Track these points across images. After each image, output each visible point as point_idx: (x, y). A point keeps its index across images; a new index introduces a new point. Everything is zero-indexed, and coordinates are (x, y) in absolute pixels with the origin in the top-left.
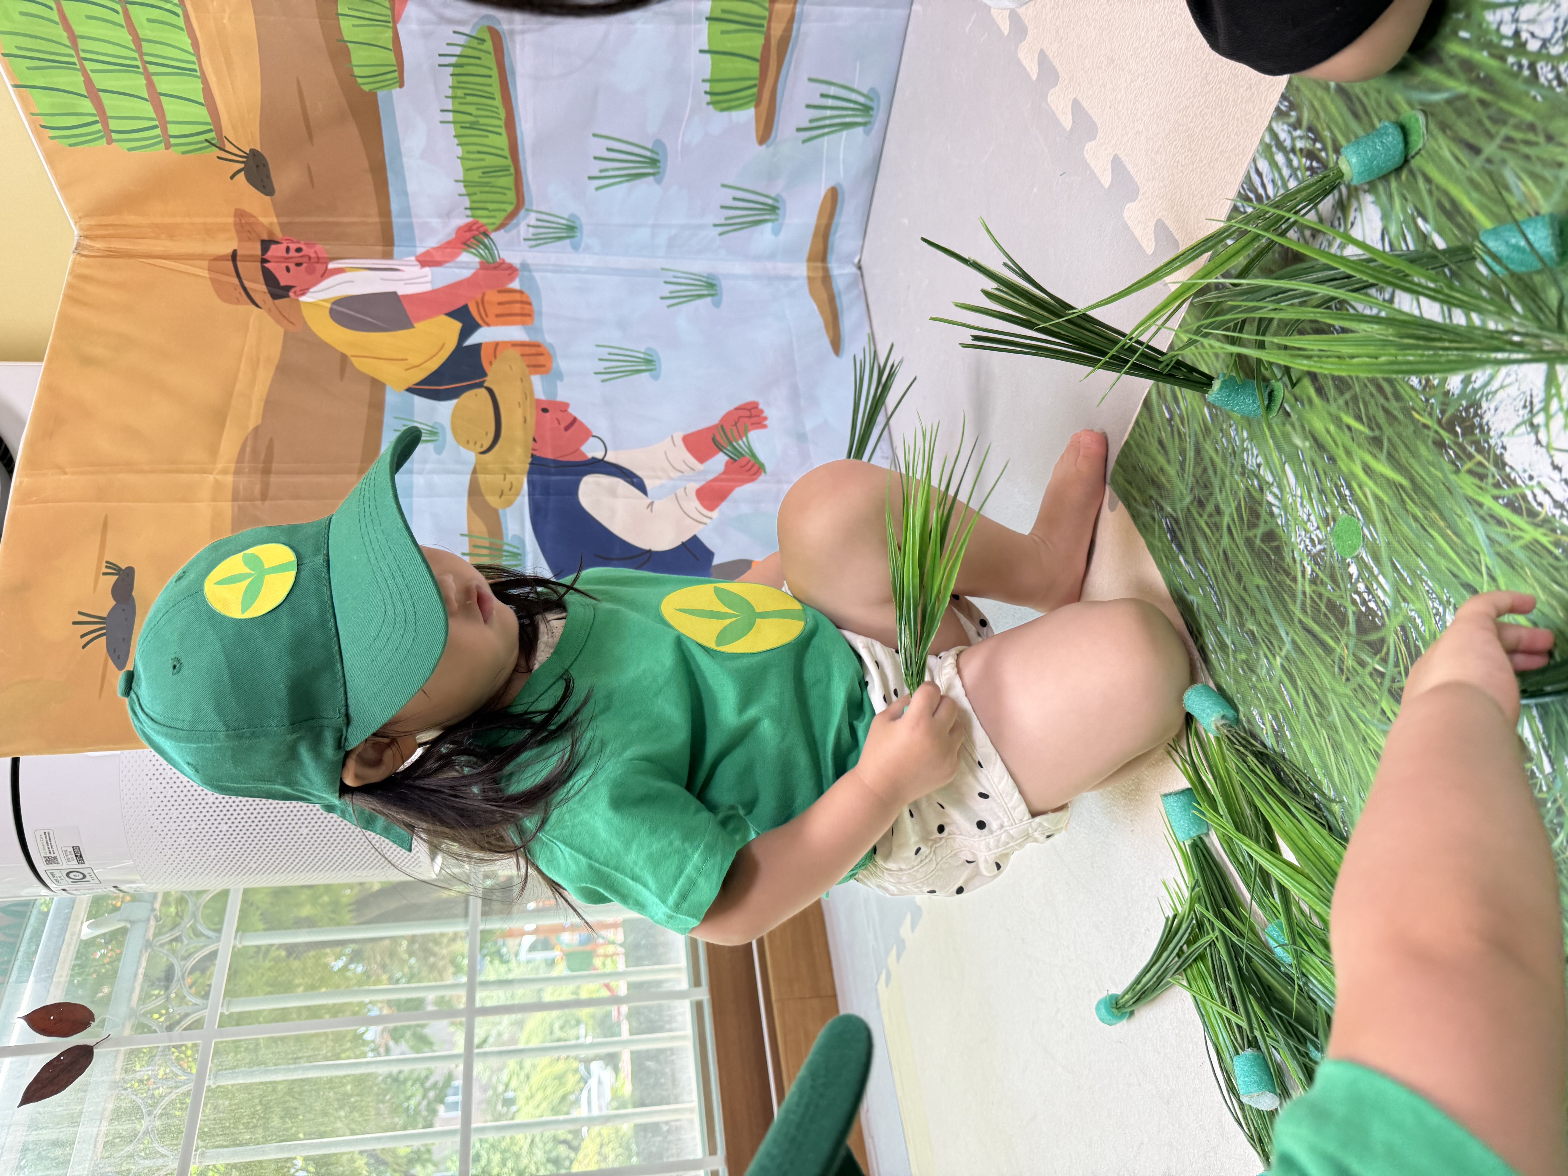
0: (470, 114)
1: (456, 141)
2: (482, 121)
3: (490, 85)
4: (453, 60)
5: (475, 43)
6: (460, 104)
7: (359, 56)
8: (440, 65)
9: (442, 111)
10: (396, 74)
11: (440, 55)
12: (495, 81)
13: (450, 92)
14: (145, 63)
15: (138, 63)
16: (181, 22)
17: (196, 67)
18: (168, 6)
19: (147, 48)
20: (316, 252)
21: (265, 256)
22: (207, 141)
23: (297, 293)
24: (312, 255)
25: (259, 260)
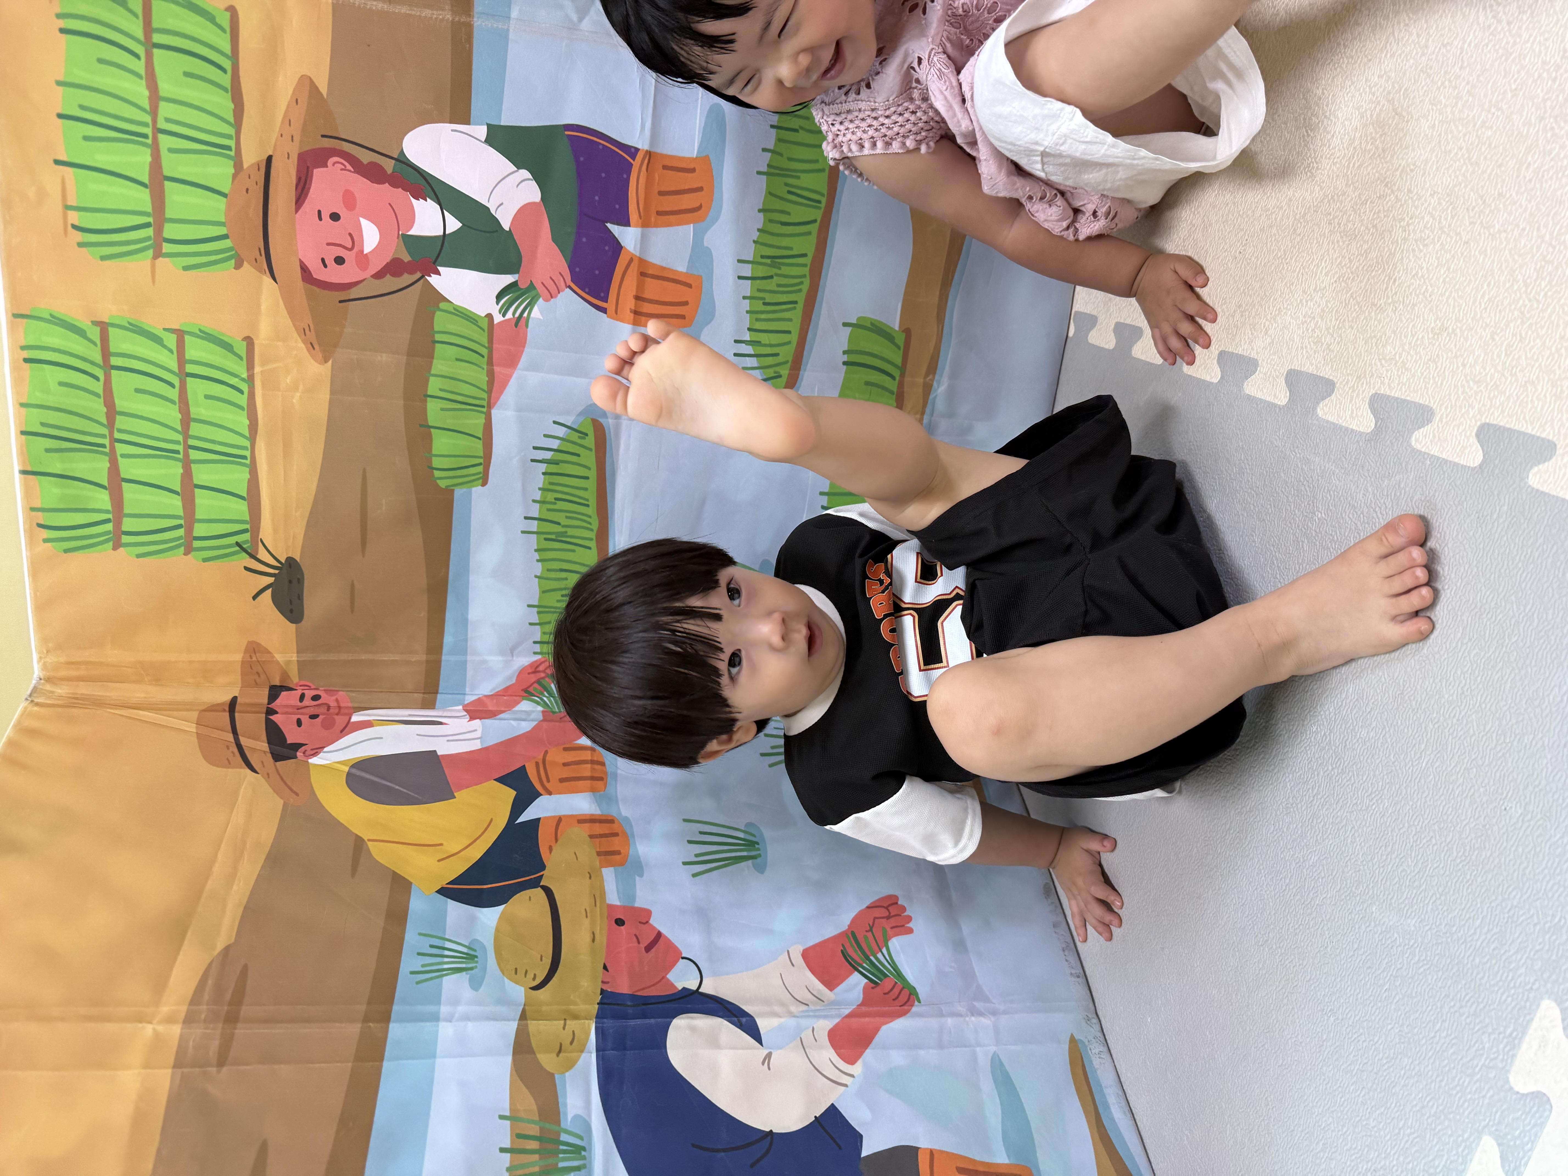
0: (559, 524)
1: (537, 556)
2: (571, 531)
3: (586, 489)
4: (548, 455)
5: (575, 436)
6: (549, 510)
7: (441, 443)
8: (533, 461)
9: (526, 518)
10: (480, 469)
11: (535, 448)
12: (592, 484)
13: (538, 496)
14: (188, 447)
15: (180, 448)
16: (243, 400)
17: (247, 453)
18: (233, 381)
19: (195, 429)
20: (337, 700)
21: (272, 706)
22: (238, 544)
23: (308, 753)
24: (333, 704)
25: (264, 710)
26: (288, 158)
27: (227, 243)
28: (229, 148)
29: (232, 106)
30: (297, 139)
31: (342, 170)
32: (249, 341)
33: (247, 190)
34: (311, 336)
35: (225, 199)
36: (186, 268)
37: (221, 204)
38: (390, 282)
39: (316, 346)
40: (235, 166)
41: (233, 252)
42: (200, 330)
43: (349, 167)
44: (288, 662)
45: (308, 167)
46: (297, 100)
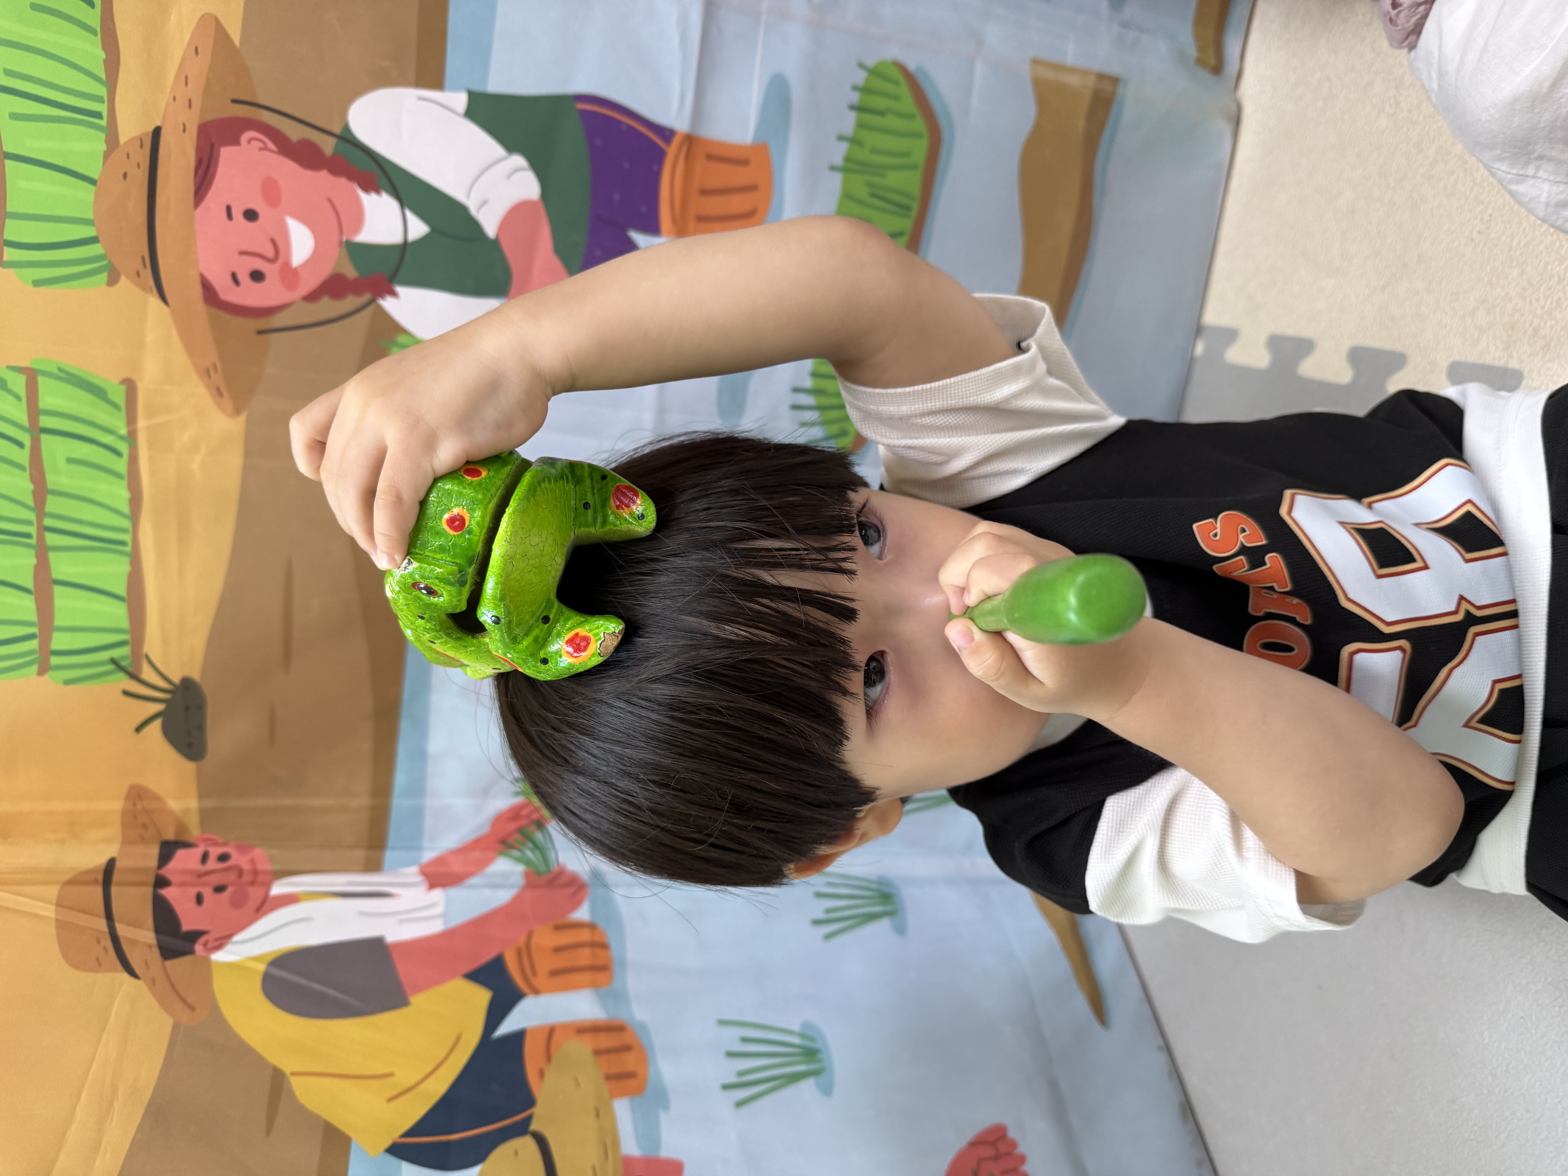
14: (43, 529)
15: (32, 530)
16: (121, 466)
17: (127, 538)
18: (107, 439)
19: (53, 504)
20: (252, 861)
21: (163, 872)
22: (113, 661)
23: (210, 945)
24: (246, 867)
25: (151, 879)
26: (184, 131)
27: (96, 249)
28: (99, 115)
29: (103, 55)
30: (197, 104)
31: (261, 149)
32: (130, 386)
33: (125, 175)
34: (217, 378)
35: (92, 188)
36: (37, 283)
37: (86, 194)
38: (328, 307)
39: (225, 392)
40: (107, 141)
41: (105, 262)
42: (60, 369)
43: (271, 145)
44: (186, 811)
45: (212, 146)
46: (196, 49)
